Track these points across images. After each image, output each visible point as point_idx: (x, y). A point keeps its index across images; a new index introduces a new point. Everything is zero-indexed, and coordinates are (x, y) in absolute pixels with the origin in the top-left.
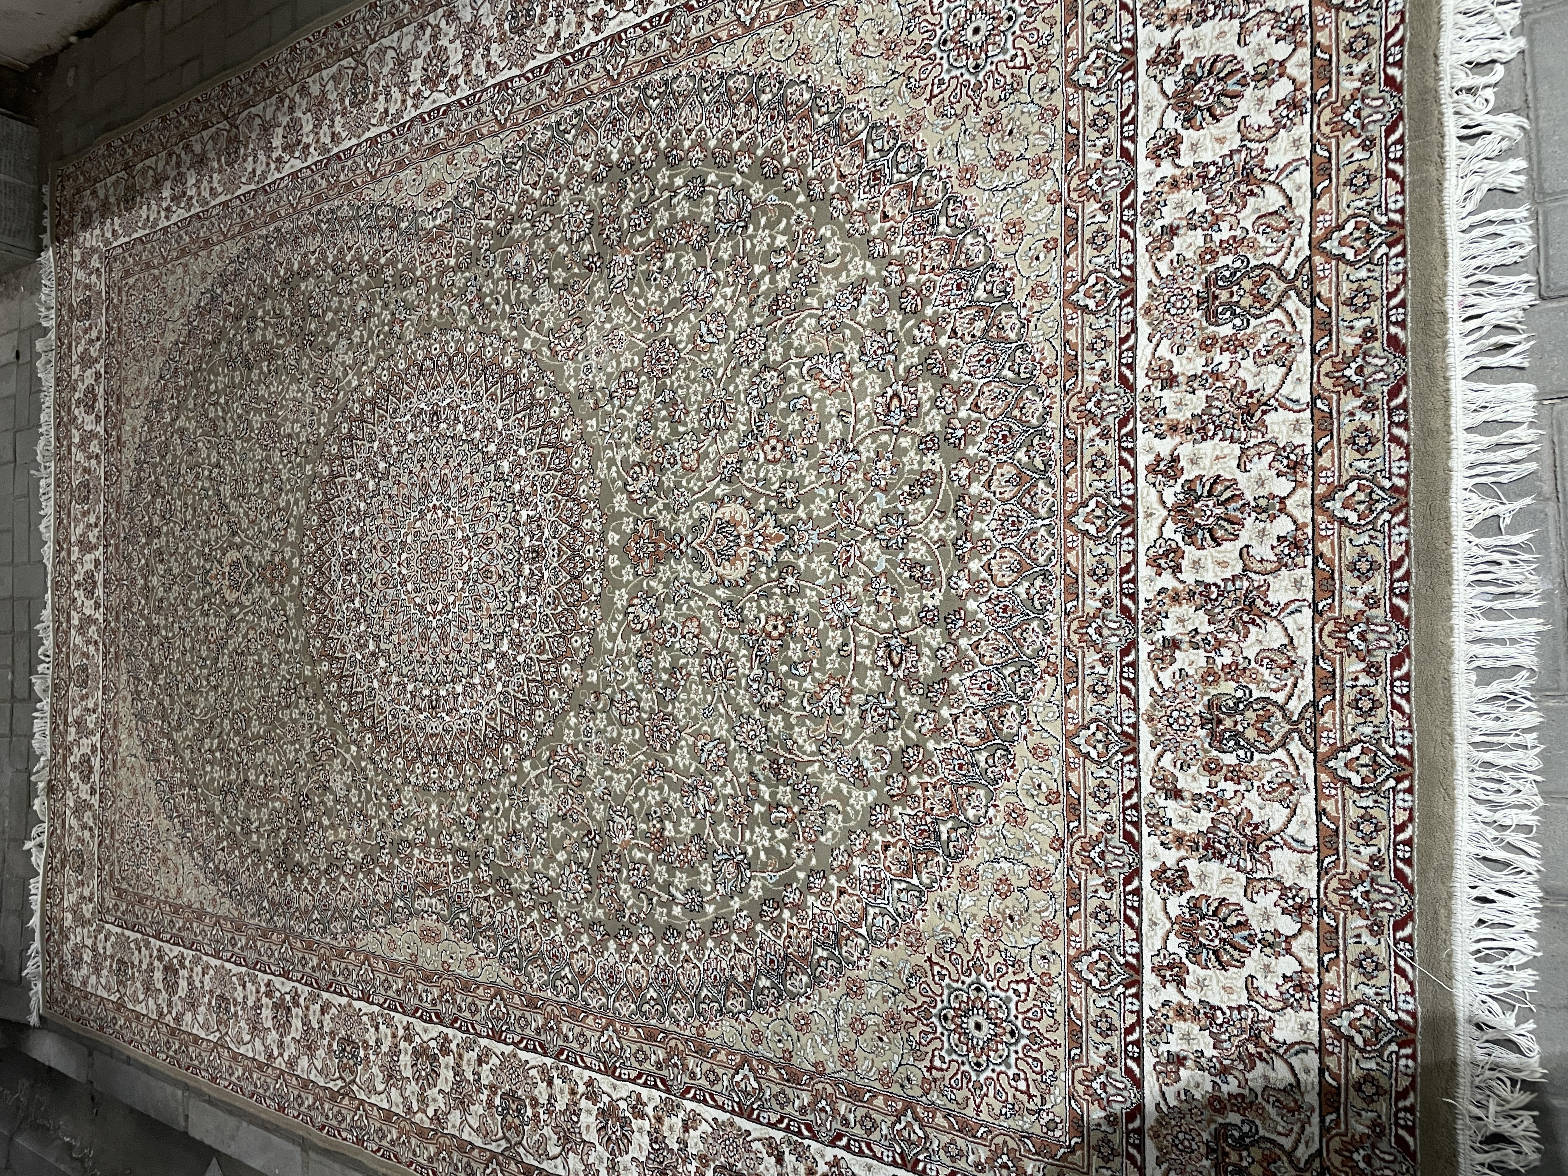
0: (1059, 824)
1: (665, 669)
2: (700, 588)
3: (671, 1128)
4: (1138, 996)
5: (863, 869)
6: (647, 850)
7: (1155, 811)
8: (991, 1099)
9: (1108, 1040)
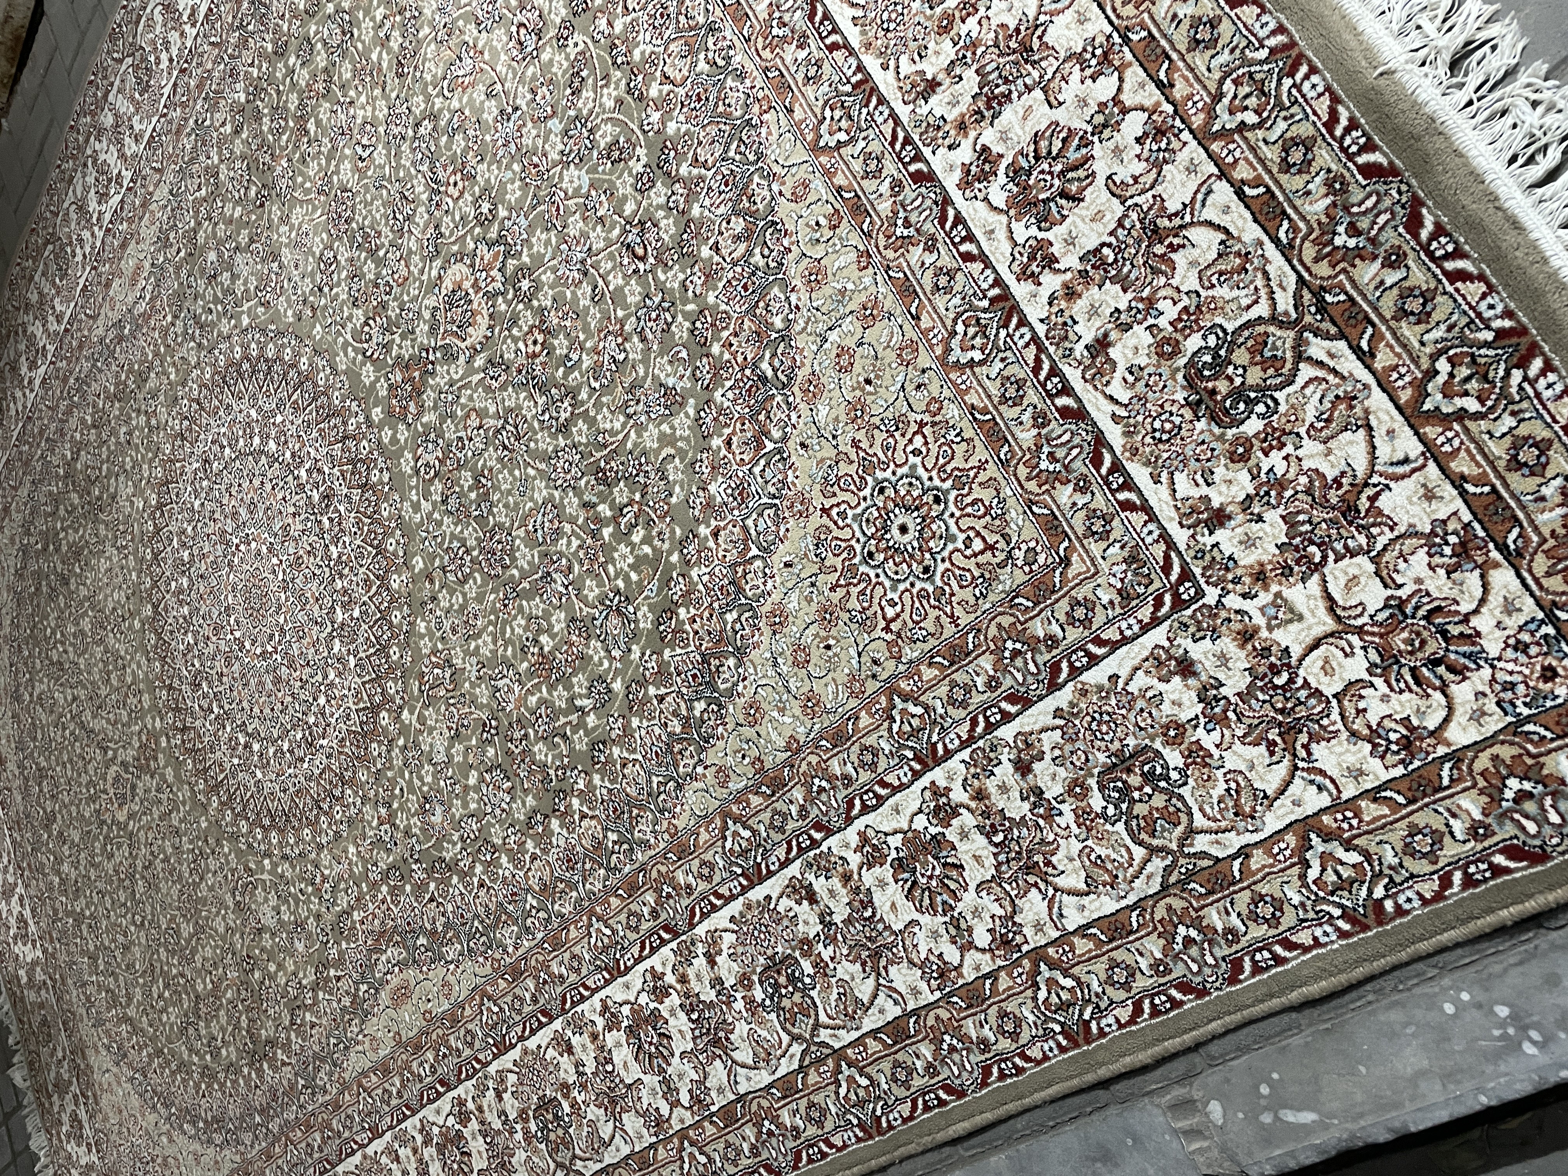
0: (855, 239)
1: (470, 489)
2: (461, 379)
3: (699, 977)
4: (1023, 322)
5: (721, 490)
6: (537, 687)
7: (924, 125)
8: (961, 594)
9: (1025, 402)
